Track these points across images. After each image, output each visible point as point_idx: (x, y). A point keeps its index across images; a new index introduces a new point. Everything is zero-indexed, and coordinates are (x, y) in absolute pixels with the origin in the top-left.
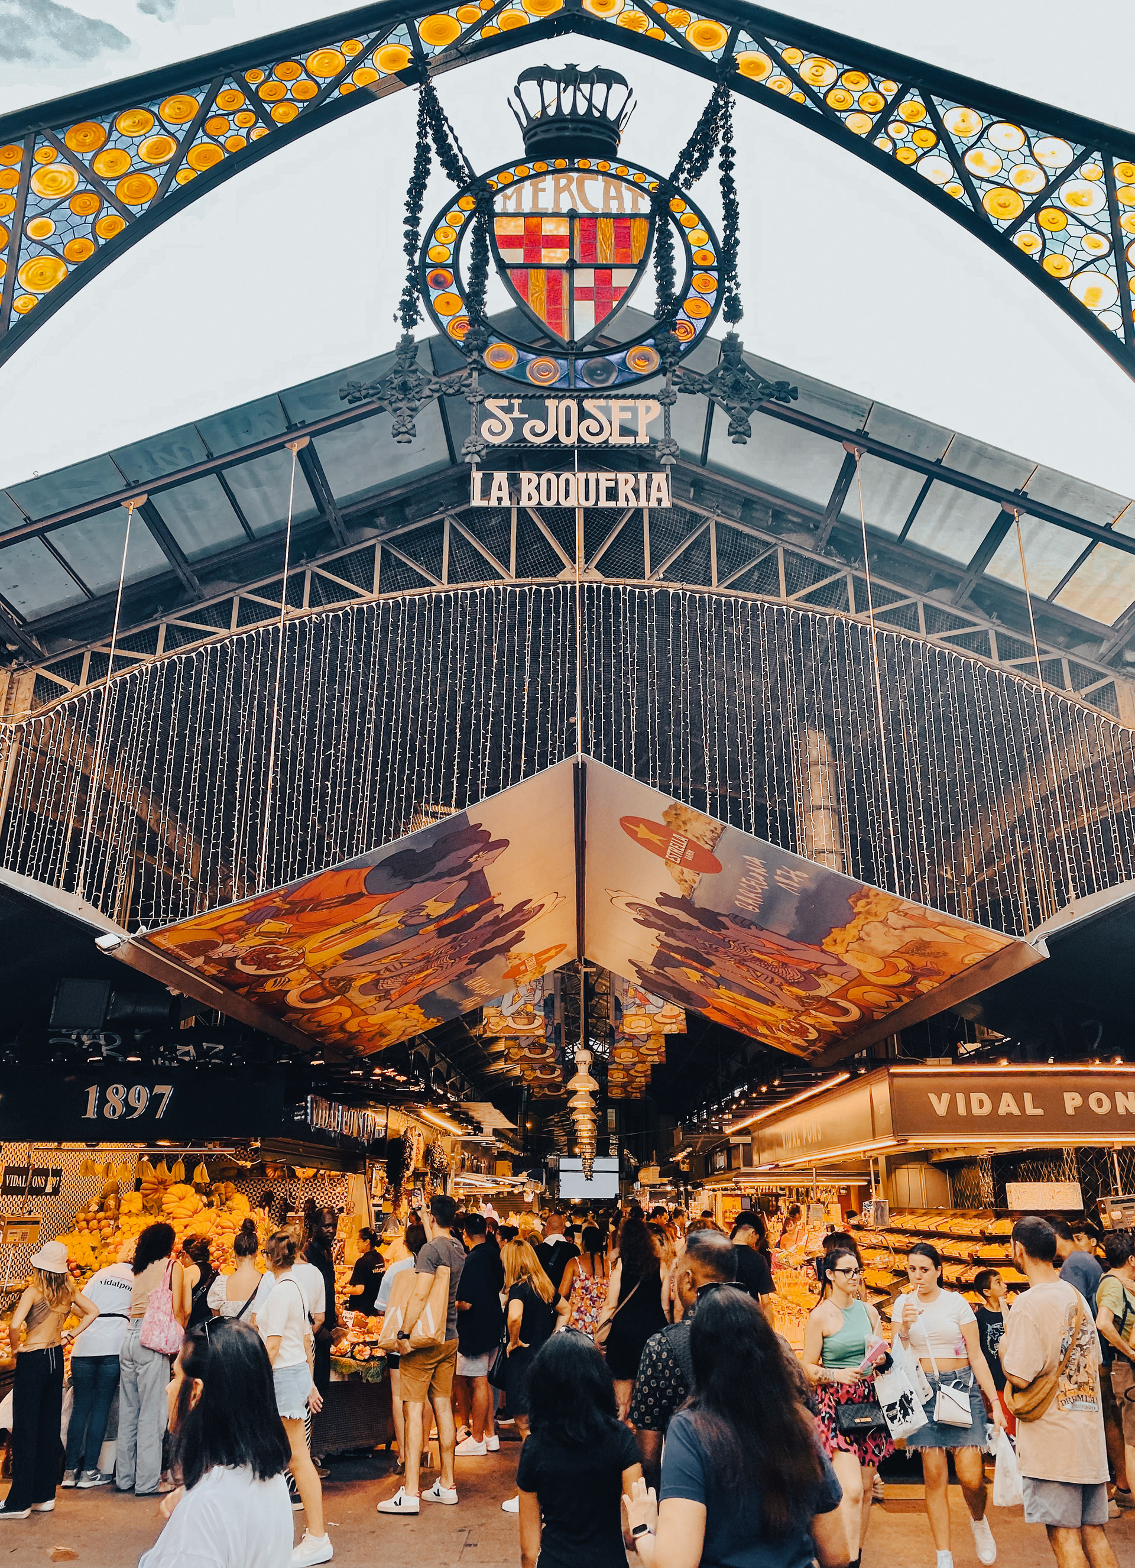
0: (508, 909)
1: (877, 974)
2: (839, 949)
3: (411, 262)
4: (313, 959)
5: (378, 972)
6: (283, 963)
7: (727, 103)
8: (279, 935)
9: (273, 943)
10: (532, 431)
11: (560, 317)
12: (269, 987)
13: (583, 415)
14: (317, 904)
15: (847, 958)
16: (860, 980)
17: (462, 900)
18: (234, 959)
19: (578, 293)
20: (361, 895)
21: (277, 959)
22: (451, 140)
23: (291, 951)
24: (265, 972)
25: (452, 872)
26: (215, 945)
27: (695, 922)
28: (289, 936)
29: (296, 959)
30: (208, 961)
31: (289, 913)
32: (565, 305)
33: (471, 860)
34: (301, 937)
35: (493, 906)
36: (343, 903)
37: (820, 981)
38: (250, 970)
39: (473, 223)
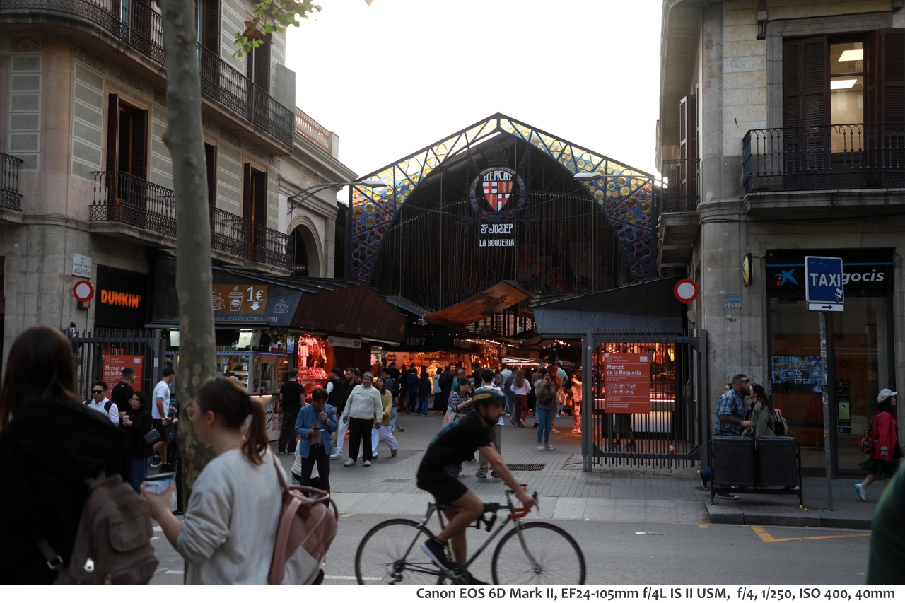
0: (499, 298)
4: (455, 313)
10: (490, 231)
11: (495, 206)
13: (499, 227)
17: (487, 299)
19: (499, 200)
25: (483, 298)
28: (452, 312)
32: (496, 203)
33: (488, 295)
35: (495, 298)
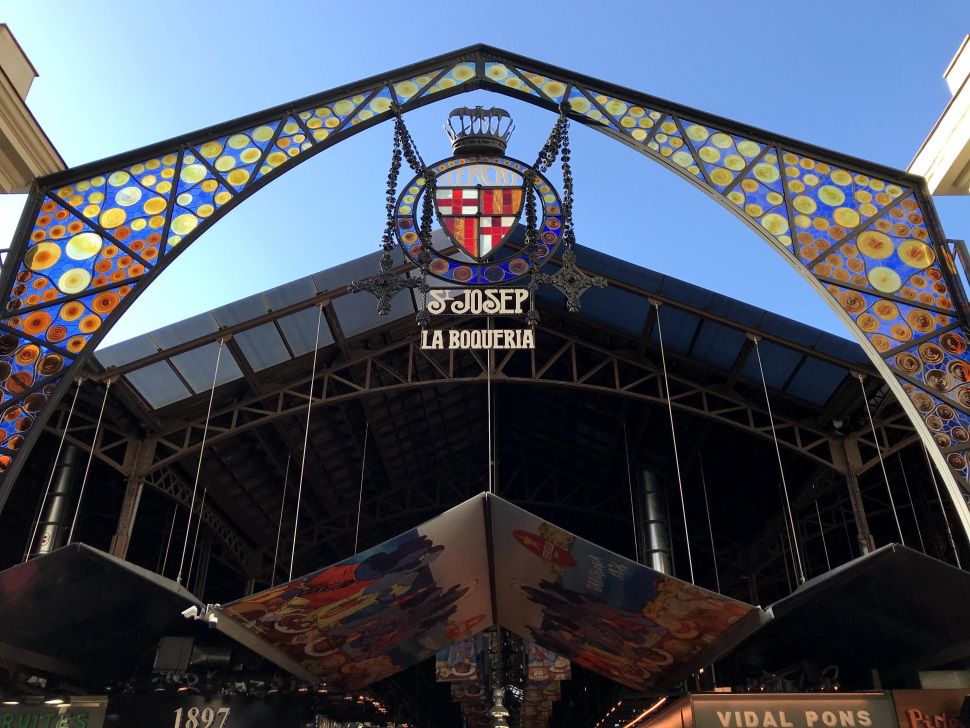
0: (445, 591)
1: (678, 631)
2: (652, 615)
3: (389, 215)
4: (323, 623)
5: (363, 633)
6: (304, 625)
7: (565, 126)
8: (302, 607)
9: (298, 612)
10: (456, 307)
11: (472, 244)
12: (294, 641)
14: (326, 586)
15: (659, 621)
16: (669, 636)
17: (416, 585)
18: (273, 622)
19: (482, 231)
20: (352, 581)
21: (300, 622)
22: (412, 148)
23: (308, 617)
24: (292, 631)
25: (409, 566)
26: (263, 613)
27: (564, 599)
28: (308, 608)
29: (311, 623)
30: (258, 624)
31: (309, 593)
32: (476, 238)
33: (421, 559)
34: (316, 608)
35: (435, 589)
36: (342, 587)
37: (646, 637)
38: (283, 629)
39: (424, 193)
